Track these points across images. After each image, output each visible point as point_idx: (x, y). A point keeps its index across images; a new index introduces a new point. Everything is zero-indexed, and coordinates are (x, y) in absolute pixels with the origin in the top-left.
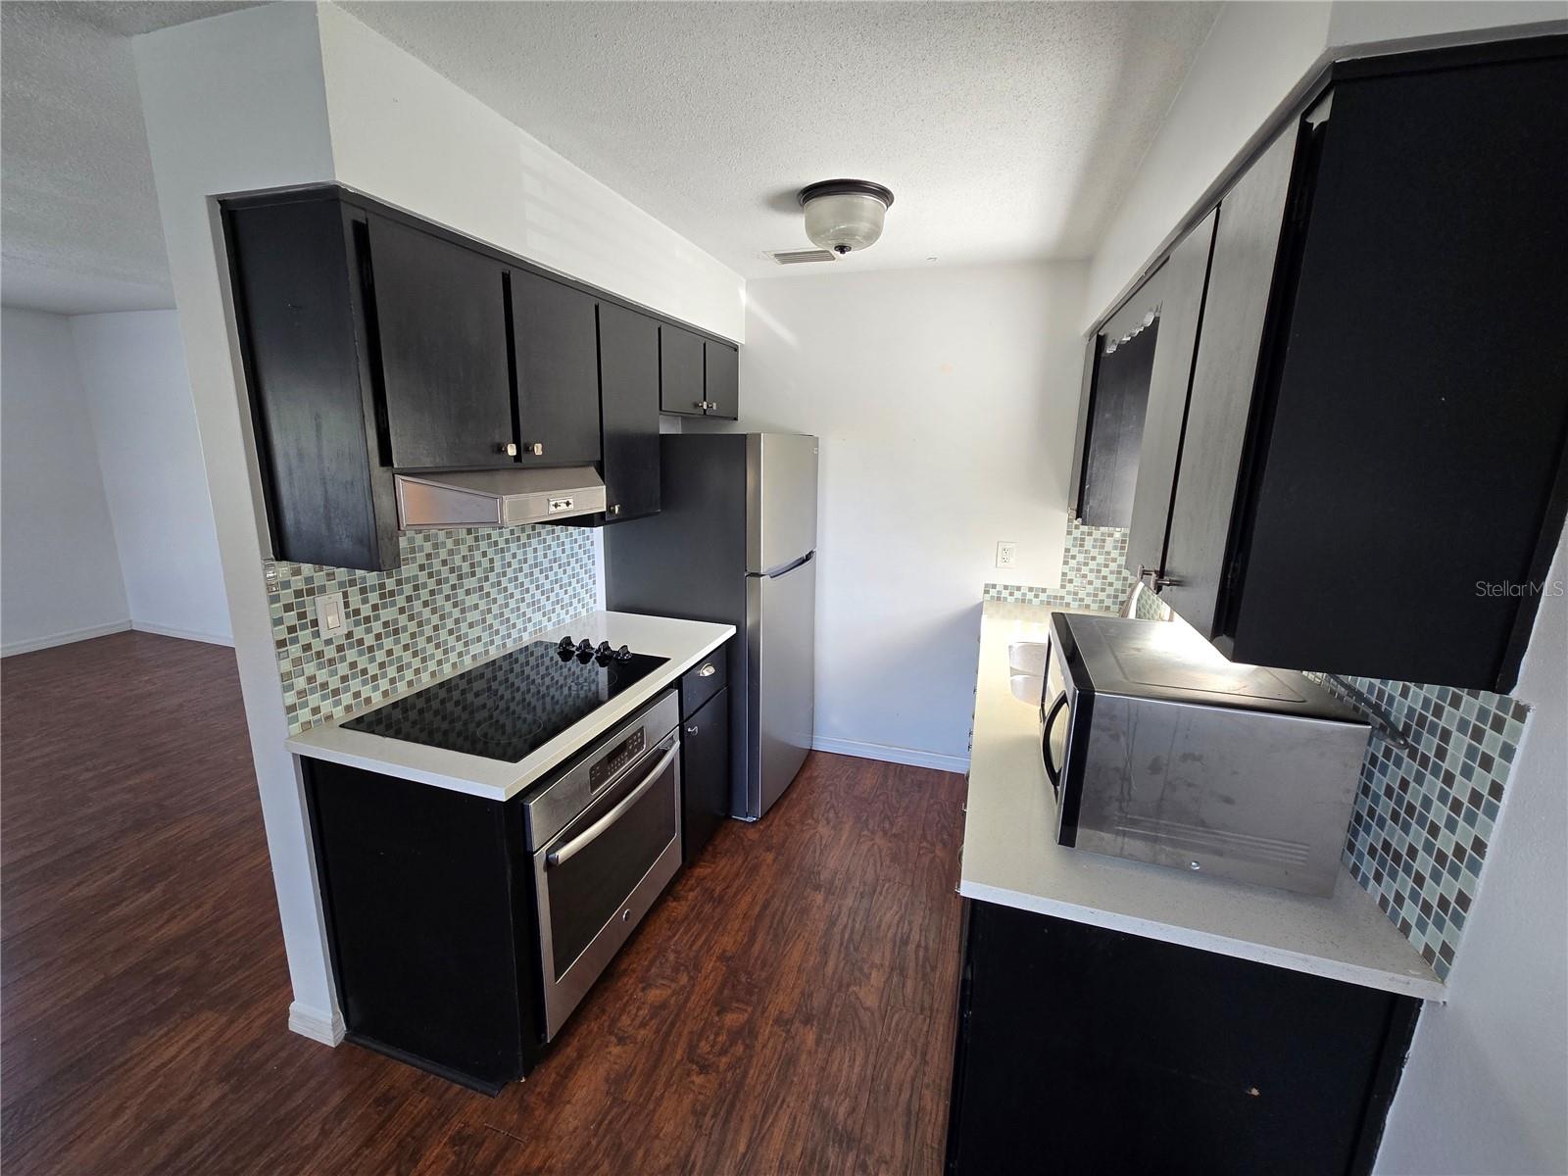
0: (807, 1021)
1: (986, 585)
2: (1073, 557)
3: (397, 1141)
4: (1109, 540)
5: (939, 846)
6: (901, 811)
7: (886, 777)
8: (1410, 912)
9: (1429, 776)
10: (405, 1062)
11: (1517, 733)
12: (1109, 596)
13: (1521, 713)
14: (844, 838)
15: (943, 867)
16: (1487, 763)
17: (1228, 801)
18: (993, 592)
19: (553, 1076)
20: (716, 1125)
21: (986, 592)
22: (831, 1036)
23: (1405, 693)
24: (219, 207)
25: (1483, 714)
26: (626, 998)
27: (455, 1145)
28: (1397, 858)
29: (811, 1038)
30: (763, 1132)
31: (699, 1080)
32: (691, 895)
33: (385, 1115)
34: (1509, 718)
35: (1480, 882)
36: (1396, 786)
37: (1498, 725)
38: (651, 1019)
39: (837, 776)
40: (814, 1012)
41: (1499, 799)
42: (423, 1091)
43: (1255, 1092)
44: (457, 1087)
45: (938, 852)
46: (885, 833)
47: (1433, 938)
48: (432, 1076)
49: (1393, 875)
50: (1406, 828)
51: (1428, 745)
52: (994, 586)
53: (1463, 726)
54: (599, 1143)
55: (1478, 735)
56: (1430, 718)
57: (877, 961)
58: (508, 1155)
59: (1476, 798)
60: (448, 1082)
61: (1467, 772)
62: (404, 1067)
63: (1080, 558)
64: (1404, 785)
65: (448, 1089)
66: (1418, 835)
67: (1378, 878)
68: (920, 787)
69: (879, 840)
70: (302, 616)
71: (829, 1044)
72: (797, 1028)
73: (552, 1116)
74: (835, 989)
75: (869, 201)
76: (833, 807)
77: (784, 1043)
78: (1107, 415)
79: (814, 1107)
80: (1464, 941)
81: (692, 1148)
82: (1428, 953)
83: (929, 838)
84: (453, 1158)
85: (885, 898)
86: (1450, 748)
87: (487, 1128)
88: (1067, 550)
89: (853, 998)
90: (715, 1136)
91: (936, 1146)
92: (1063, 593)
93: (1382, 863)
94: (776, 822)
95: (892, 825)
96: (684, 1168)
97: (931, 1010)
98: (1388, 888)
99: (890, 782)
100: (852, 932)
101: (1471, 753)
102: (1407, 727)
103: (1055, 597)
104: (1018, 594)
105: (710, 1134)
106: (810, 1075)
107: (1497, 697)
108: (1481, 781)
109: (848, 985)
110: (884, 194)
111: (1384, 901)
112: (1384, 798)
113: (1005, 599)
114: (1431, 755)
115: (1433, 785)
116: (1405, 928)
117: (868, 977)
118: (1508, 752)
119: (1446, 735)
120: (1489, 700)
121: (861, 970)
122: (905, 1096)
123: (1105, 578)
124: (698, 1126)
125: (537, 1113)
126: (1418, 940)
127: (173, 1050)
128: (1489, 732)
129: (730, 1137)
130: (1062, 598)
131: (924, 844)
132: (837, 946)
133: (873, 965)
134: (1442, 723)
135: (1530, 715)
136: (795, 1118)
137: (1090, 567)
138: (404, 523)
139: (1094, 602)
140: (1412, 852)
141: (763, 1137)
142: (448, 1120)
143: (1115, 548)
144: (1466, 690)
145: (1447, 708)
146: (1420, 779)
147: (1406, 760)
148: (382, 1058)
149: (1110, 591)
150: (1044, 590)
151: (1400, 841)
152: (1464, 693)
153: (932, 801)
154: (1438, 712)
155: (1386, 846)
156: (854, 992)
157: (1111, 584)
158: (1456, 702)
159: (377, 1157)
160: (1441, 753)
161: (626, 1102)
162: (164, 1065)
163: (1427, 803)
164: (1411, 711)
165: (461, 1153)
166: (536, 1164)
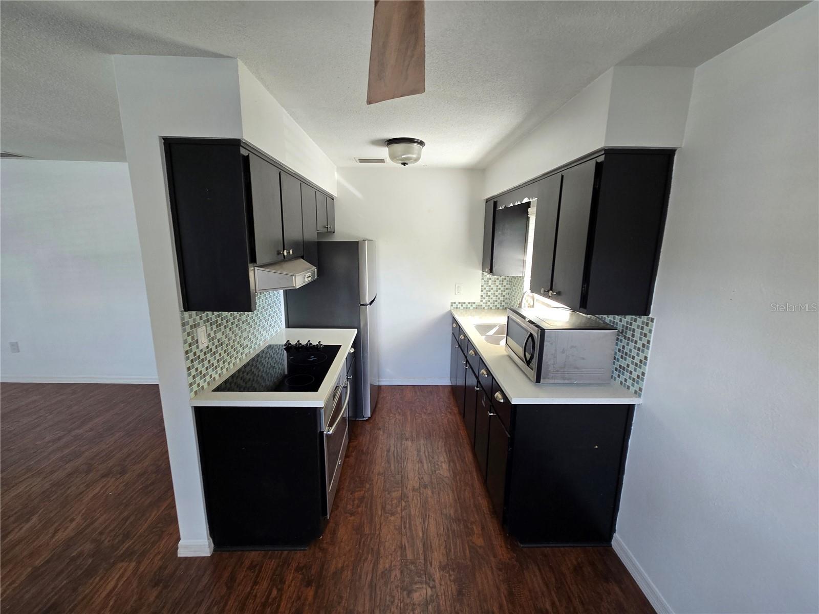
0: (425, 487)
1: (452, 303)
2: (485, 289)
3: (269, 579)
4: (490, 281)
5: (448, 414)
6: (428, 404)
7: (416, 392)
8: (629, 382)
9: (630, 343)
10: (252, 550)
11: (652, 326)
12: (498, 303)
13: (652, 320)
14: (409, 418)
15: (453, 421)
16: (645, 335)
17: (583, 359)
18: (454, 305)
19: (329, 535)
20: (407, 531)
21: (452, 306)
22: (437, 489)
23: (621, 321)
24: (163, 141)
25: (643, 322)
26: (346, 499)
27: (299, 572)
28: (624, 369)
29: (429, 492)
30: (426, 527)
31: (392, 518)
32: (353, 454)
33: (256, 572)
34: (650, 322)
35: (647, 368)
36: (621, 348)
37: (647, 325)
38: (361, 503)
39: (395, 395)
40: (427, 483)
41: (649, 344)
42: (269, 558)
43: (597, 447)
44: (286, 552)
45: (449, 416)
46: (425, 413)
47: (636, 387)
48: (270, 552)
49: (623, 374)
50: (625, 359)
51: (629, 334)
52: (455, 303)
53: (638, 326)
54: (363, 551)
55: (642, 328)
56: (629, 326)
57: (443, 460)
58: (326, 567)
59: (644, 345)
60: (280, 552)
61: (641, 339)
62: (253, 553)
63: (487, 289)
64: (624, 347)
65: (281, 554)
66: (629, 360)
67: (619, 376)
68: (431, 393)
69: (424, 416)
70: (193, 338)
71: (437, 492)
72: (423, 491)
73: (337, 549)
74: (431, 473)
75: (416, 146)
76: (398, 407)
77: (420, 497)
78: (499, 232)
79: (442, 513)
80: (644, 385)
81: (401, 542)
82: (636, 392)
83: (443, 412)
84: (301, 576)
85: (436, 437)
86: (635, 334)
87: (309, 562)
88: (482, 286)
89: (439, 475)
90: (408, 534)
91: (488, 513)
92: (481, 303)
93: (620, 372)
94: (377, 418)
95: (426, 410)
96: (402, 547)
97: (470, 471)
98: (622, 378)
99: (418, 394)
100: (428, 452)
101: (641, 333)
102: (623, 330)
103: (479, 306)
104: (464, 306)
105: (406, 534)
106: (435, 504)
107: (646, 317)
108: (645, 340)
109: (435, 471)
110: (421, 143)
111: (621, 383)
112: (618, 353)
113: (469, 308)
114: (630, 337)
115: (632, 344)
116: (628, 387)
117: (442, 466)
118: (650, 331)
119: (634, 330)
120: (644, 318)
121: (438, 465)
122: (472, 501)
123: (497, 296)
124: (401, 533)
125: (329, 550)
126: (632, 389)
127: (112, 584)
128: (645, 327)
129: (414, 532)
130: (481, 306)
131: (442, 415)
132: (425, 458)
133: (442, 462)
134: (632, 327)
135: (655, 321)
136: (436, 520)
137: (499, 292)
138: (257, 289)
139: (493, 306)
140: (628, 366)
141: (427, 529)
142: (289, 565)
143: (500, 284)
144: (638, 316)
145: (633, 323)
146: (628, 344)
147: (624, 340)
148: (239, 553)
149: (499, 301)
150: (474, 303)
151: (623, 363)
152: (637, 318)
153: (438, 398)
154: (631, 324)
155: (620, 366)
156: (438, 473)
157: (499, 298)
158: (635, 321)
159: (263, 587)
160: (633, 336)
161: (366, 535)
162: (111, 592)
163: (631, 350)
164: (623, 325)
165: (303, 573)
166: (340, 565)
